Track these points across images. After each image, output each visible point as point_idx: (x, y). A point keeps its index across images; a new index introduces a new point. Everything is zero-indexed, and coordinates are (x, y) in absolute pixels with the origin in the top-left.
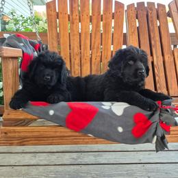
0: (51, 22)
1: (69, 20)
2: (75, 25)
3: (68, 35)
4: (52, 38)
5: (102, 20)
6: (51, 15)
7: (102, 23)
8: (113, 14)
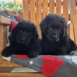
0: (25, 5)
1: (36, 5)
2: (39, 8)
3: (35, 14)
4: (26, 15)
5: (55, 6)
6: (25, 2)
7: (55, 7)
8: (62, 2)
